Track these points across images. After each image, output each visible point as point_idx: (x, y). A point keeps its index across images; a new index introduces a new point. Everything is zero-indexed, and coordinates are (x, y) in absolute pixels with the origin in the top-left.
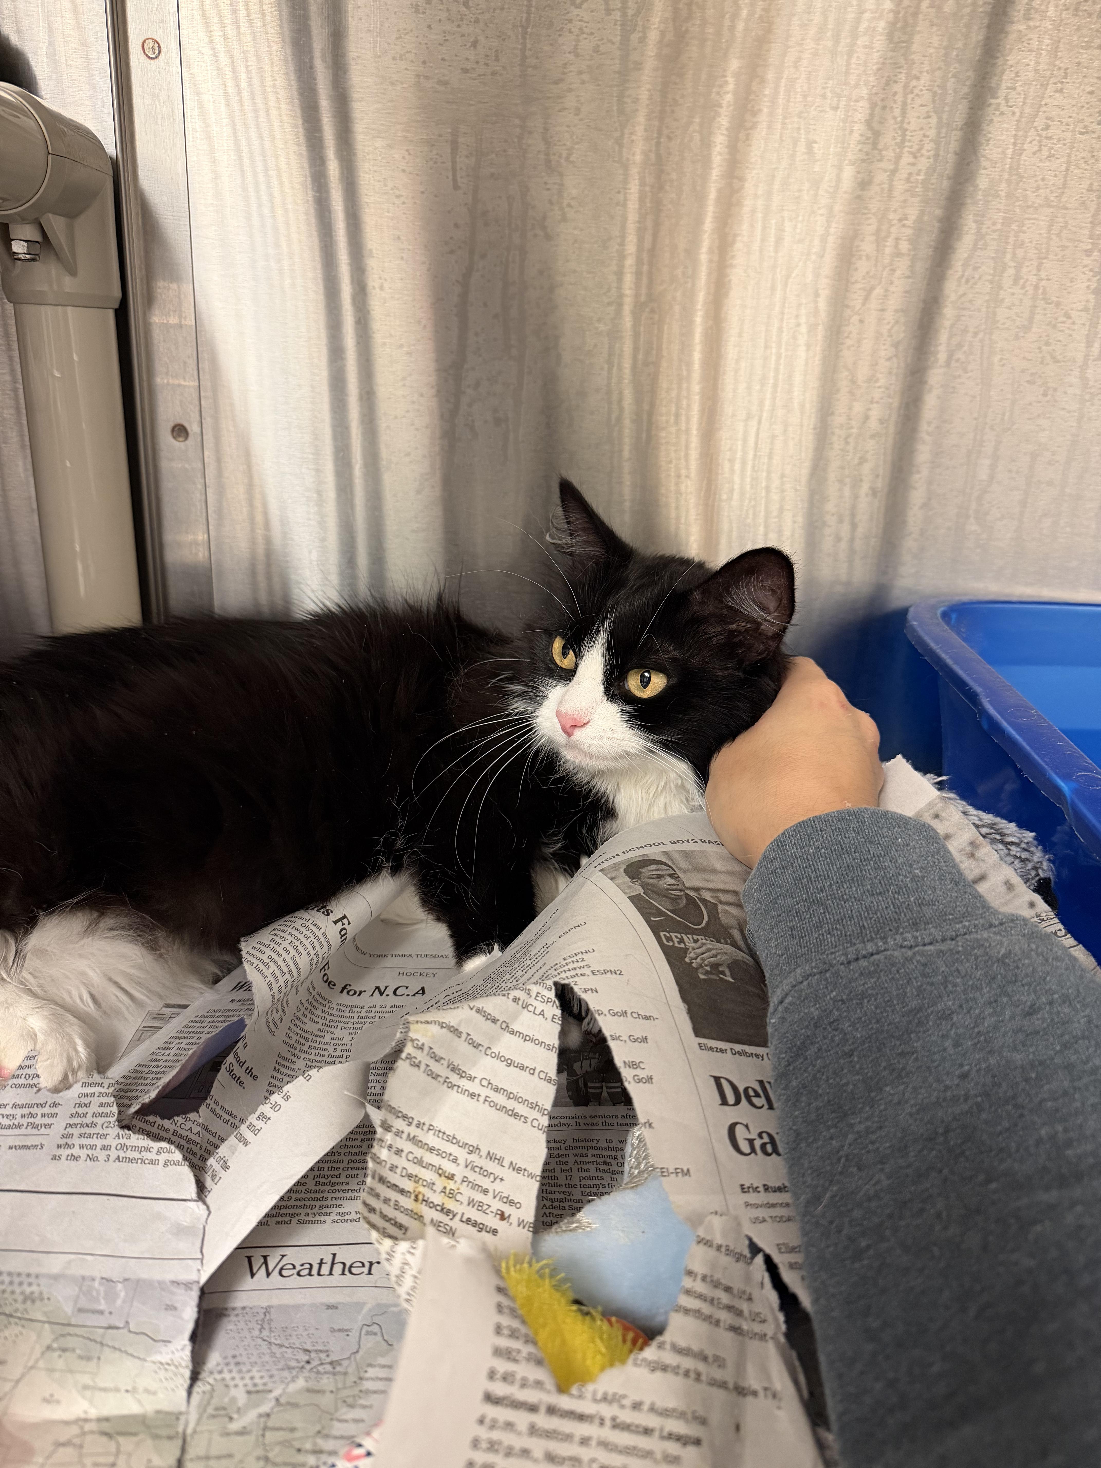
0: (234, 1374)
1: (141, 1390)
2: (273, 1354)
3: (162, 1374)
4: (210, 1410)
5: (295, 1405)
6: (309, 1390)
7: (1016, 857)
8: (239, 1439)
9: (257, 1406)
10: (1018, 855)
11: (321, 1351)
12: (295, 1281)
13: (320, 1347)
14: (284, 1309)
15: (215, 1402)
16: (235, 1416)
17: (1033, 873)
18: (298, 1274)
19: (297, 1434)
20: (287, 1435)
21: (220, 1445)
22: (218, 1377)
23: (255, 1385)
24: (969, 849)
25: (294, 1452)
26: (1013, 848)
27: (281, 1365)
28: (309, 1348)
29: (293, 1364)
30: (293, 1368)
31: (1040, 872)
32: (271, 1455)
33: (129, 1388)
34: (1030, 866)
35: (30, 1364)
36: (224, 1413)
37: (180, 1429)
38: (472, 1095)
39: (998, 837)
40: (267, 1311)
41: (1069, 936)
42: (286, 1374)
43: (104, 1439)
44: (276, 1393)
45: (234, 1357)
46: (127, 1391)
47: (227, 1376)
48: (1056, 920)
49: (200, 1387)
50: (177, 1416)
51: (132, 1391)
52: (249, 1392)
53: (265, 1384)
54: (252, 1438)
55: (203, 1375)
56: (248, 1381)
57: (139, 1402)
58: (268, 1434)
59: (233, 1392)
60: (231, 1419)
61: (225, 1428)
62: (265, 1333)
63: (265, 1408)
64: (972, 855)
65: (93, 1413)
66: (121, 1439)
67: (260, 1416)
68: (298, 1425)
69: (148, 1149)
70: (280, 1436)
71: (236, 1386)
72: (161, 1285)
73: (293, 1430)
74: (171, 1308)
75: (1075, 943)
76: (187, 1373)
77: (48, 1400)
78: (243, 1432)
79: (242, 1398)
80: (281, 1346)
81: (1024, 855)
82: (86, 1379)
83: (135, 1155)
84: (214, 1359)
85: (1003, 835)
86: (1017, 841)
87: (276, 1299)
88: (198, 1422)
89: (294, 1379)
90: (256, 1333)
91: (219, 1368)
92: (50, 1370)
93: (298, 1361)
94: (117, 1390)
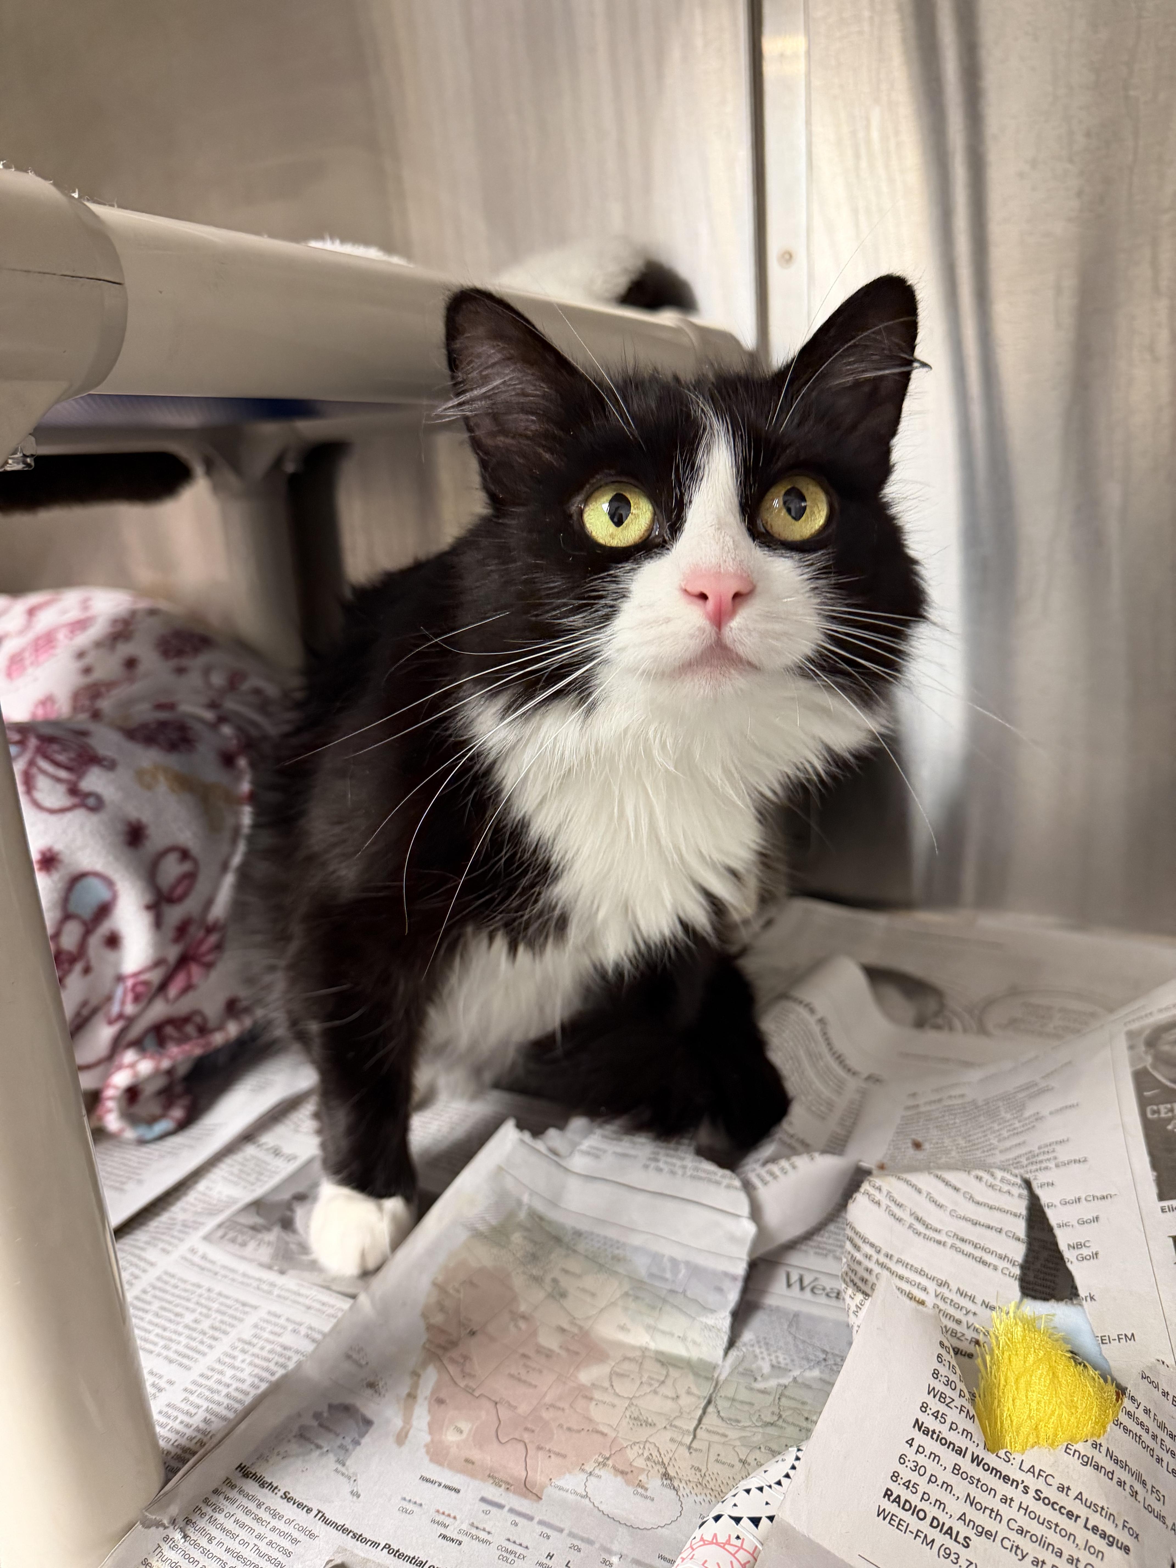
0: (763, 1350)
1: (689, 1339)
2: (796, 1346)
3: (706, 1333)
4: (741, 1369)
5: (809, 1387)
6: (822, 1380)
8: (761, 1396)
9: (778, 1377)
11: (837, 1355)
12: (823, 1300)
13: (837, 1352)
14: (811, 1318)
15: (745, 1365)
16: (759, 1378)
18: (827, 1295)
19: (807, 1408)
20: (799, 1406)
21: (744, 1395)
22: (751, 1349)
23: (779, 1363)
25: (803, 1419)
27: (803, 1354)
28: (828, 1349)
29: (812, 1357)
30: (812, 1360)
32: (784, 1415)
33: (681, 1335)
35: (613, 1300)
36: (751, 1375)
37: (716, 1376)
38: (939, 1242)
40: (796, 1315)
42: (805, 1363)
43: (658, 1365)
44: (796, 1373)
45: (765, 1338)
46: (679, 1337)
47: (758, 1351)
49: (733, 1353)
50: (715, 1367)
51: (683, 1339)
52: (773, 1366)
53: (787, 1364)
54: (770, 1399)
55: (739, 1344)
56: (773, 1357)
57: (687, 1349)
58: (783, 1400)
59: (760, 1362)
60: (755, 1380)
61: (751, 1384)
62: (793, 1330)
63: (785, 1381)
65: (653, 1346)
66: (671, 1369)
67: (779, 1385)
68: (809, 1401)
69: (715, 1174)
70: (793, 1404)
71: (763, 1359)
72: (714, 1273)
73: (804, 1403)
74: (719, 1290)
76: (725, 1338)
77: (623, 1328)
78: (764, 1392)
79: (766, 1369)
80: (804, 1342)
82: (651, 1321)
83: (703, 1175)
84: (747, 1336)
87: (805, 1309)
88: (731, 1374)
89: (810, 1368)
90: (786, 1327)
91: (752, 1343)
92: (626, 1309)
93: (815, 1356)
94: (672, 1335)
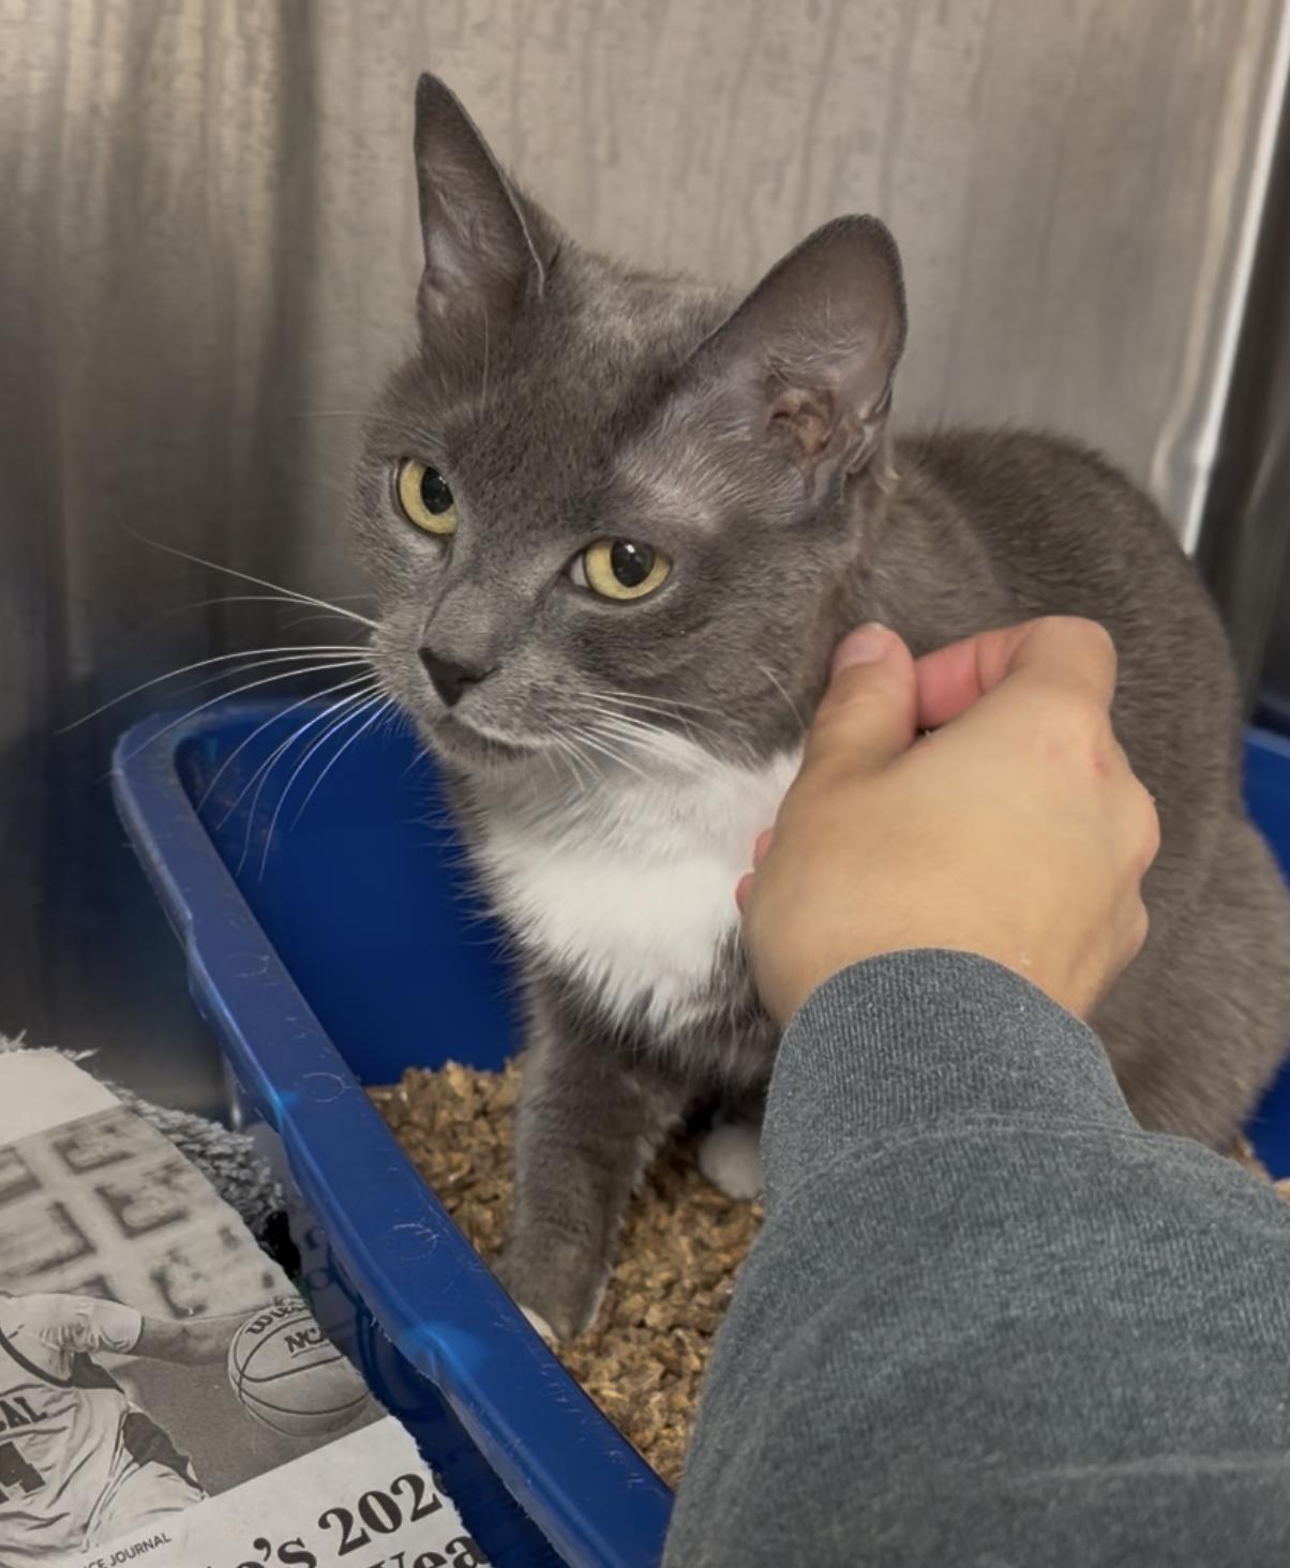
7: (230, 1179)
10: (234, 1174)
17: (260, 1205)
24: (161, 1174)
26: (224, 1164)
31: (272, 1202)
34: (254, 1192)
39: (197, 1148)
41: (327, 1341)
48: (307, 1313)
64: (166, 1181)
75: (337, 1353)
81: (243, 1174)
85: (205, 1144)
86: (229, 1151)
